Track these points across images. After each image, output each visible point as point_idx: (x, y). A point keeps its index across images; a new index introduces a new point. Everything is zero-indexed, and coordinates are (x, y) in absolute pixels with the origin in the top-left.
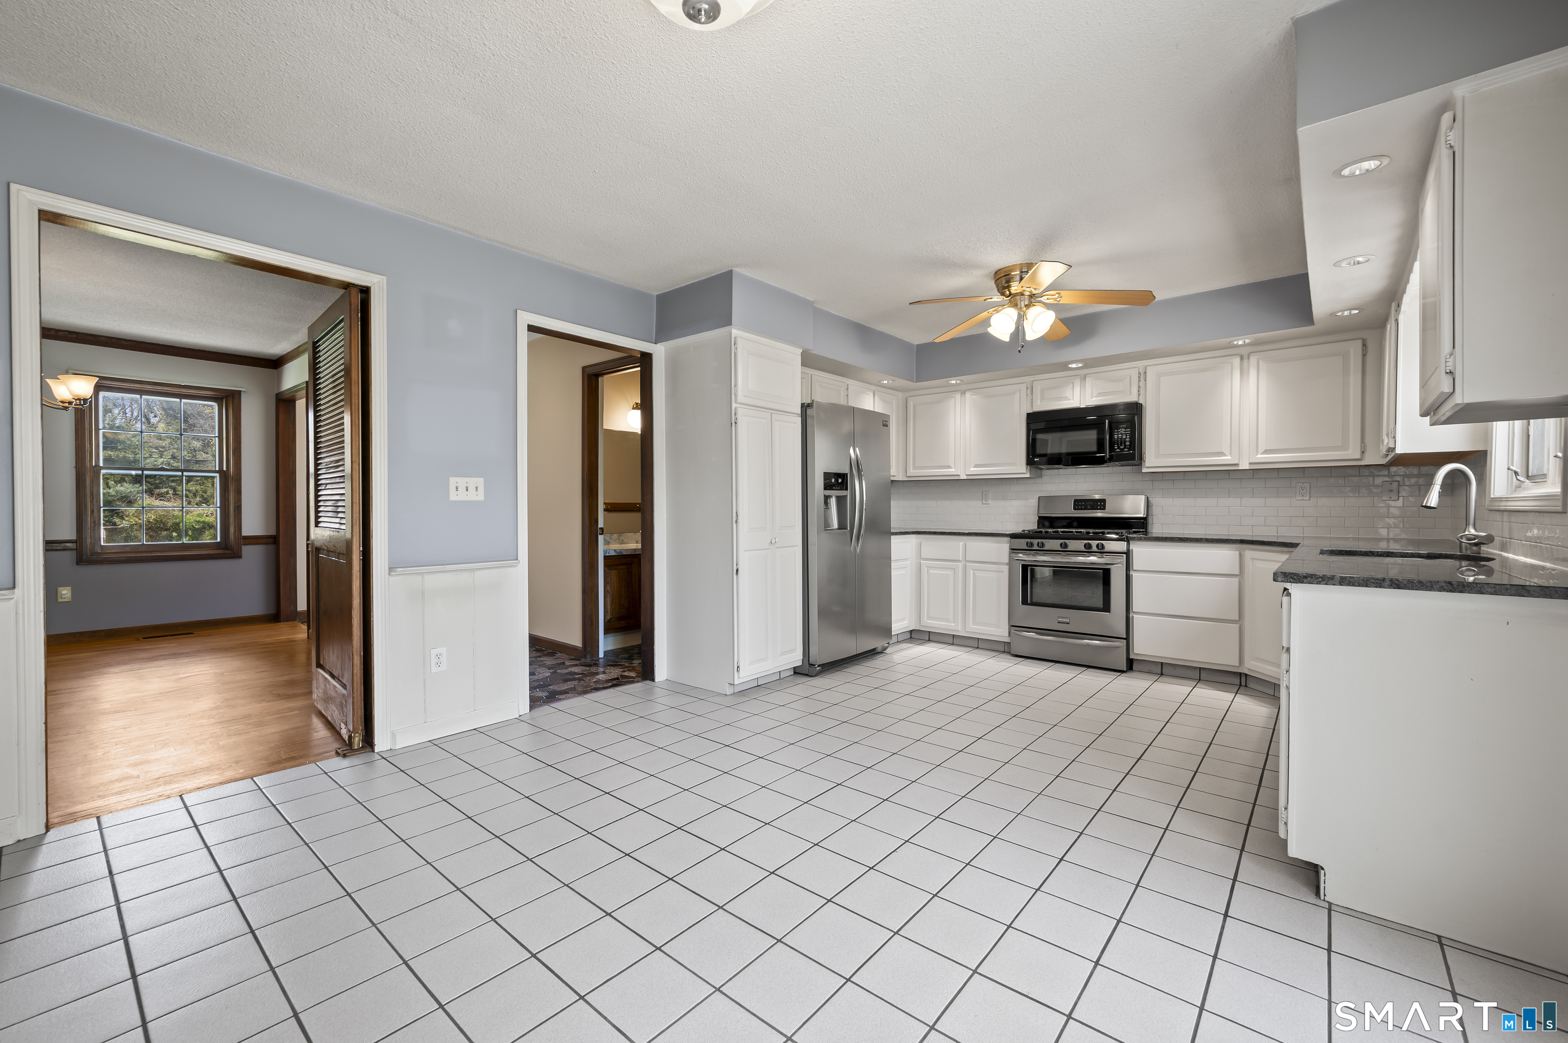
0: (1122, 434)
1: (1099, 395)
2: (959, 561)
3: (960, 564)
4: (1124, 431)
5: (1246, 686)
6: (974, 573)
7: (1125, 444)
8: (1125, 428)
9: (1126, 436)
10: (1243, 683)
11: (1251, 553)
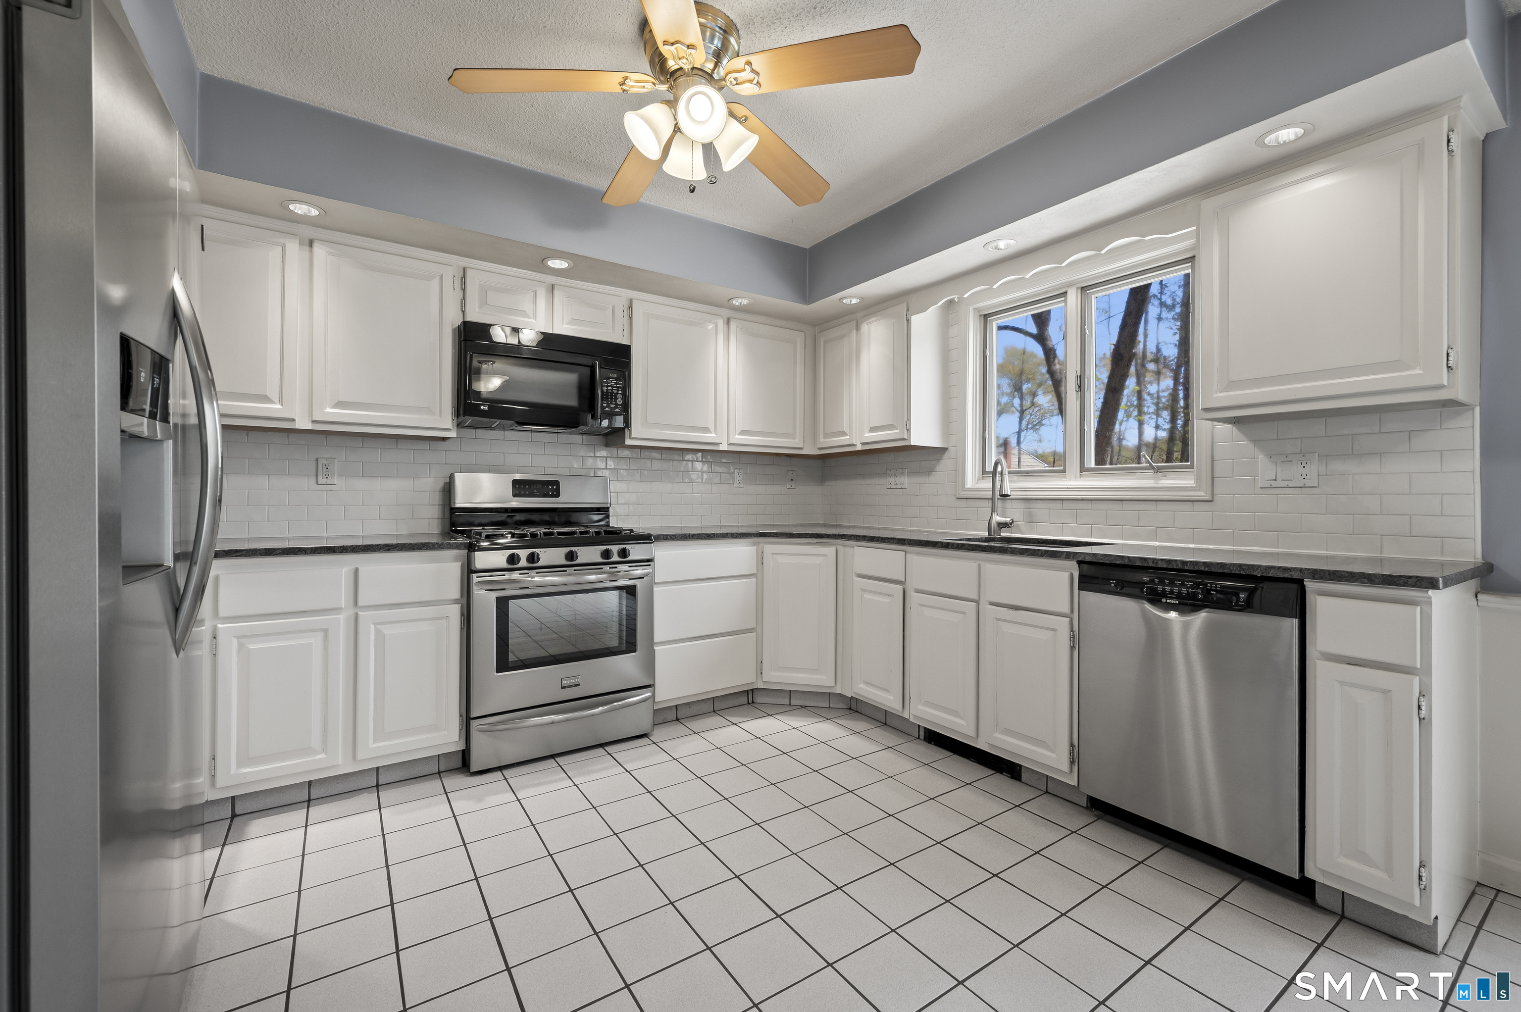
0: (613, 387)
1: (573, 321)
2: (337, 610)
3: (342, 617)
4: (616, 384)
5: (753, 702)
6: (378, 632)
7: (616, 401)
8: (617, 379)
9: (618, 390)
10: (750, 701)
11: (771, 548)
